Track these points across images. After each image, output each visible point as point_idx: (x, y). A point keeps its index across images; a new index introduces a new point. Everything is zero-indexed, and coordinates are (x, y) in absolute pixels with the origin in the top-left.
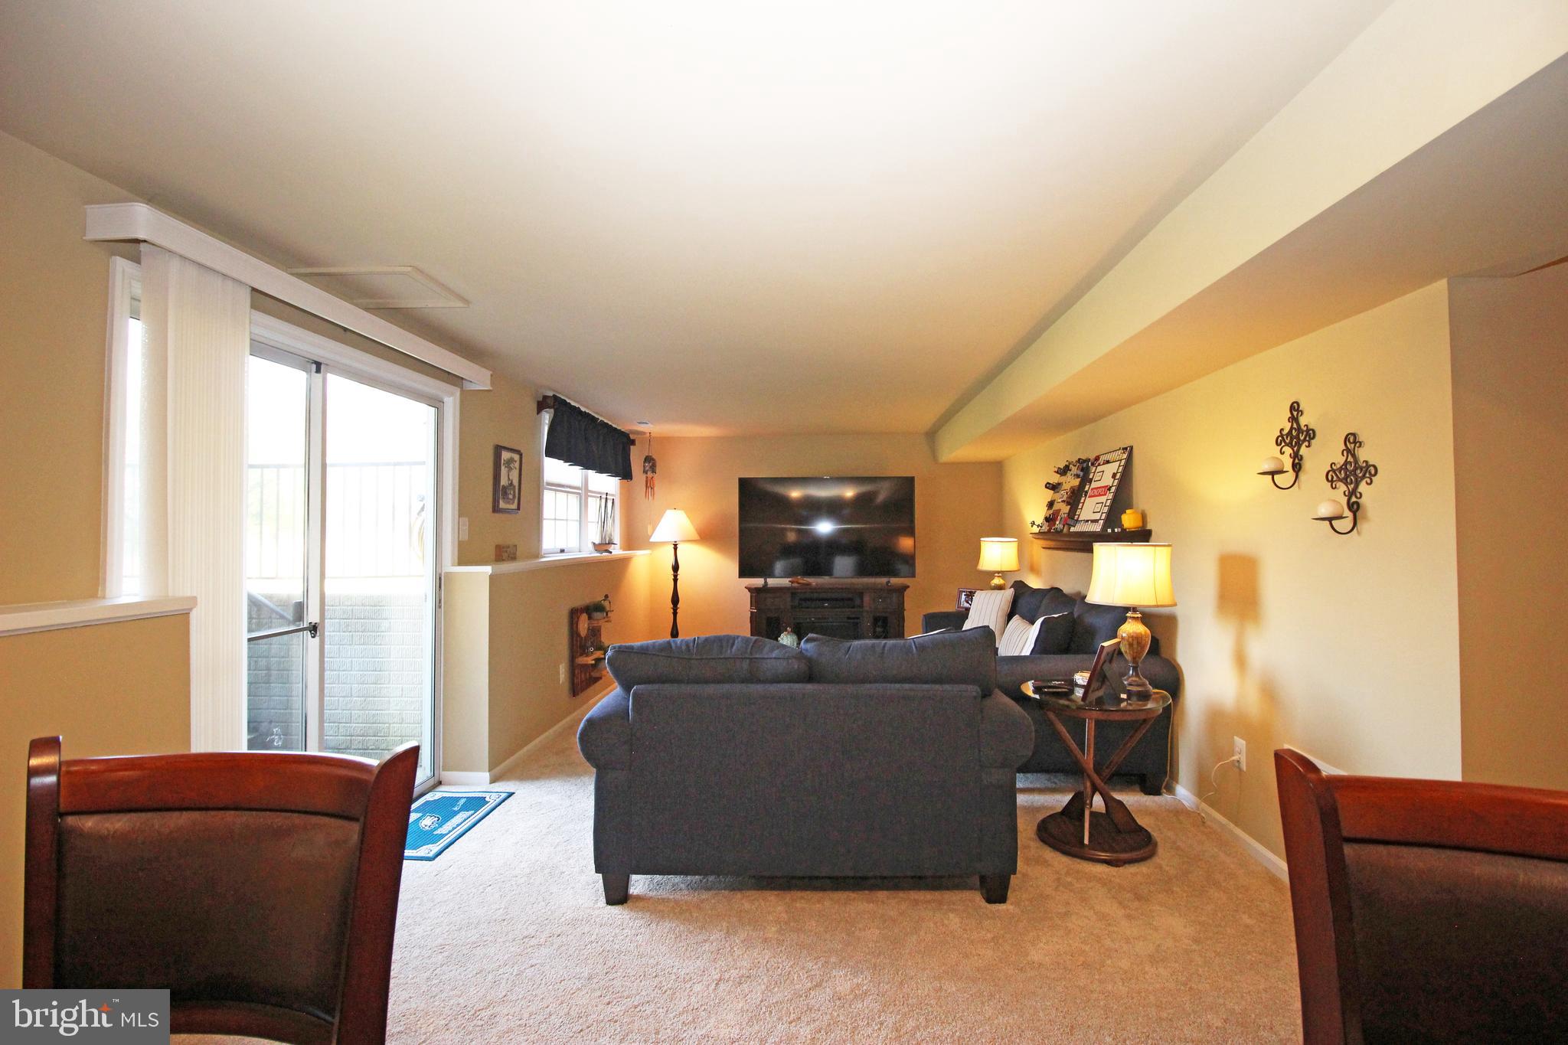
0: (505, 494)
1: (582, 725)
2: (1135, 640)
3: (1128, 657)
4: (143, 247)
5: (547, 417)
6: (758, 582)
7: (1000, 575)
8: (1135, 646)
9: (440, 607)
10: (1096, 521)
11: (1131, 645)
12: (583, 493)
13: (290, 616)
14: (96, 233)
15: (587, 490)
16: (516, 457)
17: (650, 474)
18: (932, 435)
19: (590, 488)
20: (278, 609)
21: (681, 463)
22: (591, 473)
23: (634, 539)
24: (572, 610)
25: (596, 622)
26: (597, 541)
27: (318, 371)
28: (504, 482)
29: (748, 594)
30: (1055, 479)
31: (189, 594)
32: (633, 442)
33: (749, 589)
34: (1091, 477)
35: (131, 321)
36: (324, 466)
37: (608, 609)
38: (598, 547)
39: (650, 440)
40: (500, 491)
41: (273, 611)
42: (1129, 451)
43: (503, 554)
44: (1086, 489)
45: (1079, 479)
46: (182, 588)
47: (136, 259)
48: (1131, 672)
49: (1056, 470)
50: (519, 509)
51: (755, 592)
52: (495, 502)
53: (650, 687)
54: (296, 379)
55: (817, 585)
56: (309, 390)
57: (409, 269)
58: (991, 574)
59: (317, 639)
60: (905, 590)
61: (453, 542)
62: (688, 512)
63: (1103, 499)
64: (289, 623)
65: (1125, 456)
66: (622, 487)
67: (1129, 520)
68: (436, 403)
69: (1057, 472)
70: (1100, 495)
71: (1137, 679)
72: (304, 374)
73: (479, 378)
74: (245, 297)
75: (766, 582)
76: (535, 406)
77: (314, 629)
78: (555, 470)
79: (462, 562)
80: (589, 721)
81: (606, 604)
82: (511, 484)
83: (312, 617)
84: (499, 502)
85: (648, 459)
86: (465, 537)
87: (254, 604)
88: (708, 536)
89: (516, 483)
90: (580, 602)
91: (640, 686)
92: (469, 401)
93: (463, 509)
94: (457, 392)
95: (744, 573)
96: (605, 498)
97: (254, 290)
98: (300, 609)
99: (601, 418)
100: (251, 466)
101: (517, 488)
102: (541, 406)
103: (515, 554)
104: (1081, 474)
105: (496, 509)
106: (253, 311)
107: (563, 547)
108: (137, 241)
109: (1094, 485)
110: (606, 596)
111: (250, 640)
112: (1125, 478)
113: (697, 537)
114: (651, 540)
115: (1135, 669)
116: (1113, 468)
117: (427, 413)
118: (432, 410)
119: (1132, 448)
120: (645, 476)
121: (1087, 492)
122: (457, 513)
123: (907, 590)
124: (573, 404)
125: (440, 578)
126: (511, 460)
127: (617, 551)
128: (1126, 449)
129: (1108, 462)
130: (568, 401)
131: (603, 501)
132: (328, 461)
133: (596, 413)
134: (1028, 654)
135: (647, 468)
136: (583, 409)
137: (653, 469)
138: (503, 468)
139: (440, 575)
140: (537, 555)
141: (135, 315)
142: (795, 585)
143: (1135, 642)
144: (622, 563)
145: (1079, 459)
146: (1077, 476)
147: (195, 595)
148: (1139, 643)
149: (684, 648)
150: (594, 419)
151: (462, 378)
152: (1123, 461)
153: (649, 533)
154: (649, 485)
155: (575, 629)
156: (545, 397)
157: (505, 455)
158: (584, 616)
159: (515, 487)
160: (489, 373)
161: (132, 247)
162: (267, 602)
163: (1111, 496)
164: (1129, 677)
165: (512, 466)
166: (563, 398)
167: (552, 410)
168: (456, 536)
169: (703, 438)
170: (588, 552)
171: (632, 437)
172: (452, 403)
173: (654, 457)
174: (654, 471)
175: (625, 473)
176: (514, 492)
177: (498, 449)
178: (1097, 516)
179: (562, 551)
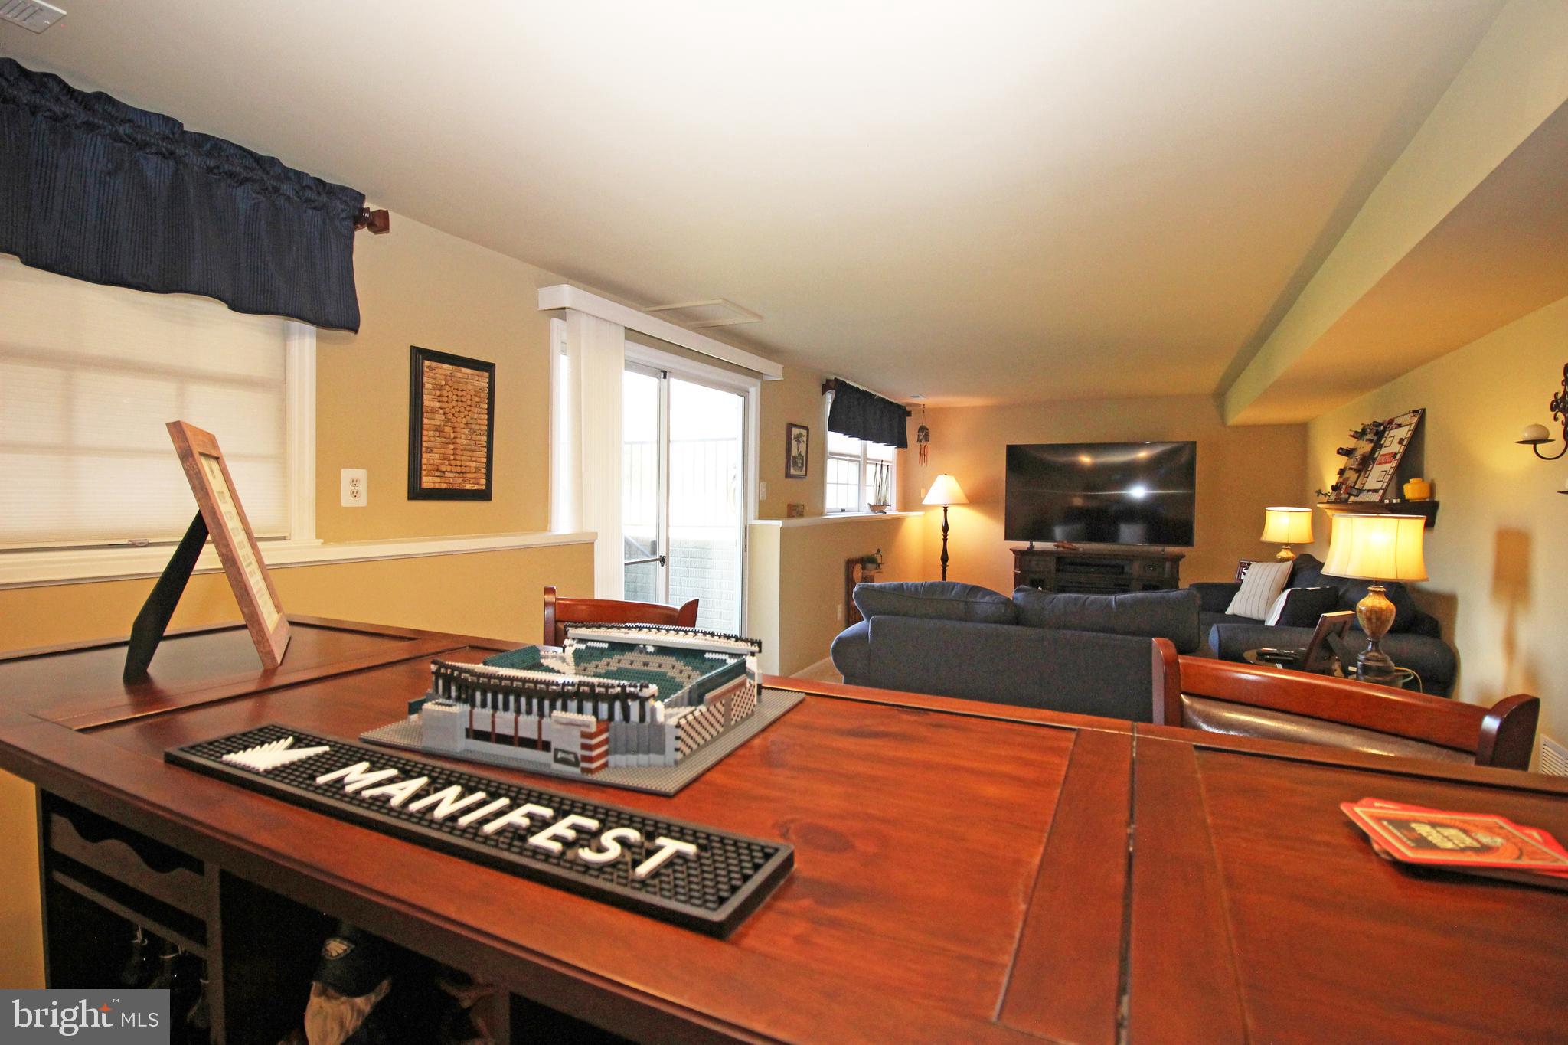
0: (795, 463)
1: (834, 642)
2: (1375, 615)
3: (1367, 631)
4: (567, 310)
5: (830, 397)
6: (1024, 545)
7: (1289, 547)
8: (1374, 620)
9: (746, 551)
10: (1376, 491)
11: (1369, 619)
12: (862, 461)
13: (648, 551)
14: (543, 306)
15: (866, 458)
16: (804, 432)
17: (924, 443)
18: (1220, 396)
19: (868, 456)
20: (640, 547)
21: (954, 431)
22: (869, 443)
23: (909, 500)
24: (848, 560)
25: (868, 572)
26: (872, 504)
27: (665, 377)
28: (794, 453)
29: (1013, 556)
30: (1350, 443)
31: (593, 531)
32: (909, 414)
33: (1015, 551)
34: (1382, 442)
35: (562, 356)
36: (669, 441)
37: (879, 561)
38: (873, 508)
39: (924, 410)
40: (790, 461)
41: (638, 549)
42: (1421, 414)
43: (794, 511)
44: (1376, 456)
45: (1372, 444)
46: (591, 527)
47: (564, 318)
48: (1370, 647)
49: (1352, 433)
50: (806, 475)
51: (1019, 554)
52: (788, 468)
53: (886, 617)
54: (651, 382)
55: (1083, 550)
56: (659, 390)
57: (720, 301)
58: (1278, 546)
59: (665, 567)
60: (1180, 560)
61: (755, 502)
62: (958, 477)
63: (1387, 467)
64: (648, 556)
65: (1415, 420)
66: (898, 454)
67: (1412, 490)
68: (743, 393)
69: (1353, 436)
70: (1386, 463)
71: (1376, 654)
72: (656, 379)
73: (774, 371)
74: (622, 333)
75: (1031, 545)
76: (821, 389)
77: (662, 560)
78: (837, 441)
79: (761, 517)
80: (839, 639)
81: (878, 557)
82: (800, 455)
83: (662, 552)
84: (790, 469)
85: (922, 429)
86: (764, 497)
87: (628, 545)
88: (976, 500)
89: (804, 454)
90: (857, 553)
91: (876, 616)
92: (769, 391)
93: (762, 476)
94: (758, 383)
95: (1009, 536)
96: (881, 463)
97: (626, 328)
98: (654, 546)
99: (878, 395)
100: (626, 443)
101: (805, 458)
102: (826, 387)
103: (803, 512)
104: (1375, 438)
105: (788, 475)
106: (627, 341)
107: (843, 507)
108: (564, 308)
109: (1384, 451)
110: (879, 551)
111: (626, 564)
112: (1415, 444)
113: (965, 501)
114: (923, 503)
115: (1375, 644)
116: (1404, 433)
117: (738, 400)
118: (741, 399)
119: (1424, 410)
120: (919, 444)
121: (1375, 459)
122: (758, 477)
123: (1183, 560)
124: (852, 384)
125: (746, 529)
126: (800, 435)
127: (892, 511)
128: (1417, 411)
129: (1400, 426)
130: (847, 382)
131: (879, 467)
132: (671, 439)
133: (875, 391)
134: (1273, 624)
135: (921, 438)
136: (861, 388)
137: (927, 438)
138: (793, 441)
139: (746, 527)
140: (822, 514)
141: (564, 352)
142: (1061, 549)
143: (1374, 617)
144: (896, 523)
145: (1374, 422)
146: (1371, 441)
147: (596, 531)
148: (1378, 619)
149: (913, 589)
150: (871, 395)
151: (762, 374)
152: (1413, 425)
153: (922, 496)
154: (923, 453)
155: (850, 576)
156: (828, 381)
157: (795, 431)
158: (858, 567)
159: (803, 457)
160: (781, 367)
161: (561, 312)
162: (635, 543)
163: (1394, 463)
164: (1368, 652)
165: (800, 439)
166: (843, 380)
167: (834, 391)
168: (757, 497)
169: (974, 408)
170: (865, 512)
171: (908, 409)
172: (754, 392)
173: (927, 427)
174: (927, 440)
175: (901, 442)
176: (803, 461)
177: (790, 426)
178: (1378, 486)
179: (843, 510)
